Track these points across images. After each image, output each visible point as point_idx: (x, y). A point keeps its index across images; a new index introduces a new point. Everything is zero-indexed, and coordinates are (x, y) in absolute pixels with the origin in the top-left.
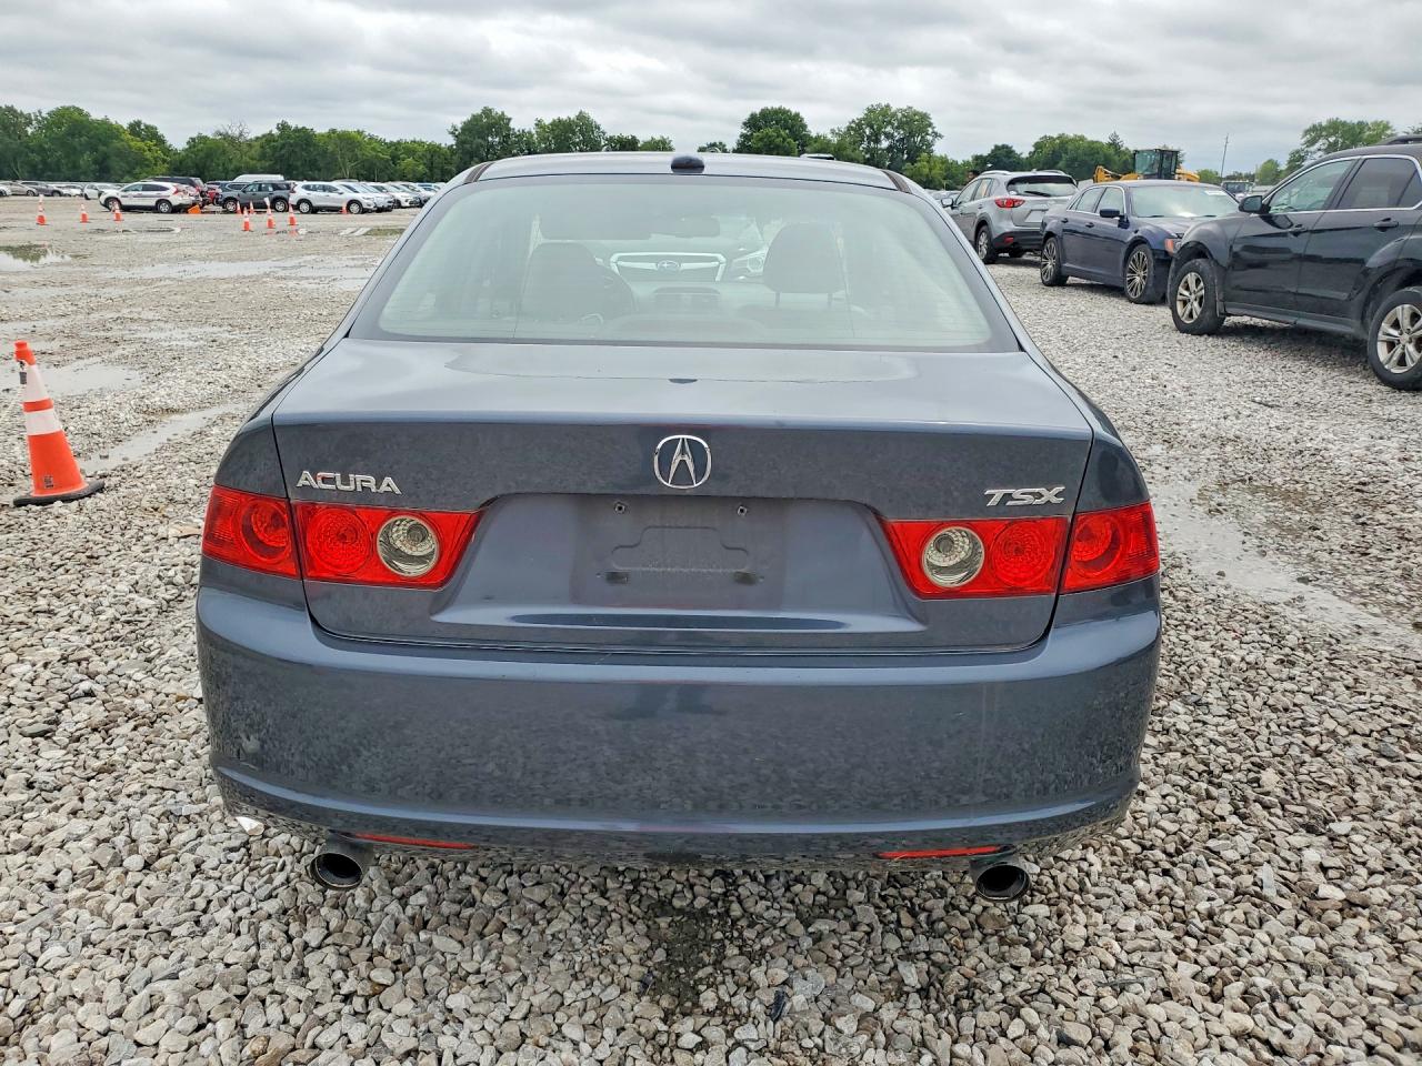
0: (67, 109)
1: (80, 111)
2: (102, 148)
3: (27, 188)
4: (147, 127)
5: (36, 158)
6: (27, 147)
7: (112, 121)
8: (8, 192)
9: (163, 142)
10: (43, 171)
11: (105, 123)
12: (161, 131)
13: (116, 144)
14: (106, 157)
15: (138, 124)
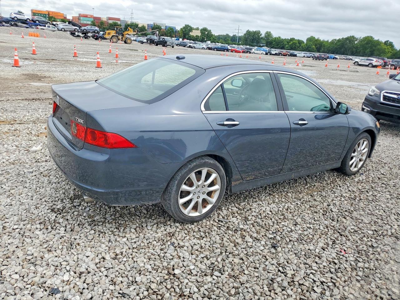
0: (368, 37)
1: (372, 37)
2: (374, 48)
3: (344, 57)
4: (390, 42)
5: (354, 50)
6: (353, 47)
7: (380, 40)
8: (338, 58)
9: (393, 47)
10: (355, 53)
11: (378, 41)
12: (394, 44)
13: (379, 47)
14: (374, 50)
15: (388, 41)
